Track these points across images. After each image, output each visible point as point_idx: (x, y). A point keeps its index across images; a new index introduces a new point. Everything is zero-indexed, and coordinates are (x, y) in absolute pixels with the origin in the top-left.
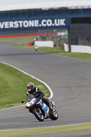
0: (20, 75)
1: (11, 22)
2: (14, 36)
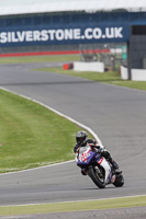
1: (35, 32)
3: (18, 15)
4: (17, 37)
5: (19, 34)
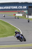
0: (10, 26)
3: (4, 3)
4: (3, 8)
5: (4, 7)
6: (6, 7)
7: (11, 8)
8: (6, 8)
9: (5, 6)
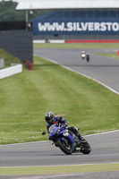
1: (96, 24)
2: (100, 41)
3: (82, 9)
4: (80, 27)
5: (82, 24)
6: (90, 24)
7: (109, 29)
8: (90, 29)
9: (88, 21)
